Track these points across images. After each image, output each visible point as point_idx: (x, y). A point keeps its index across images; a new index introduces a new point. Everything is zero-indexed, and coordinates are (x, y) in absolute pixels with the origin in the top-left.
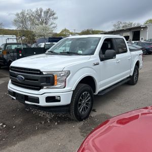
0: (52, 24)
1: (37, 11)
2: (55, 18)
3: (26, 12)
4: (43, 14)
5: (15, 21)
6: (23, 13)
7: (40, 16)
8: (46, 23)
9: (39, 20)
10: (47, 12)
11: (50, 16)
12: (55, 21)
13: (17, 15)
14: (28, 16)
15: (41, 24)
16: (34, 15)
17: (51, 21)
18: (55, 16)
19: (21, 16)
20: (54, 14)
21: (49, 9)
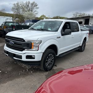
0: (35, 11)
1: (26, 3)
2: (37, 8)
3: (20, 3)
4: (30, 5)
5: (13, 8)
6: (18, 4)
7: (28, 6)
9: (27, 9)
10: (33, 4)
11: (34, 6)
12: (37, 10)
13: (14, 4)
14: (21, 6)
15: (29, 11)
16: (24, 5)
17: (35, 9)
18: (37, 7)
19: (16, 5)
21: (34, 2)
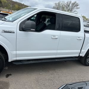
1: (67, 3)
3: (61, 3)
4: (71, 4)
5: (54, 7)
6: (59, 3)
7: (69, 6)
8: (71, 11)
9: (67, 8)
10: (74, 4)
12: (77, 10)
13: (56, 4)
14: (61, 5)
15: (68, 10)
16: (65, 5)
17: (75, 9)
18: (78, 7)
19: (58, 5)
20: (78, 6)
21: (75, 2)
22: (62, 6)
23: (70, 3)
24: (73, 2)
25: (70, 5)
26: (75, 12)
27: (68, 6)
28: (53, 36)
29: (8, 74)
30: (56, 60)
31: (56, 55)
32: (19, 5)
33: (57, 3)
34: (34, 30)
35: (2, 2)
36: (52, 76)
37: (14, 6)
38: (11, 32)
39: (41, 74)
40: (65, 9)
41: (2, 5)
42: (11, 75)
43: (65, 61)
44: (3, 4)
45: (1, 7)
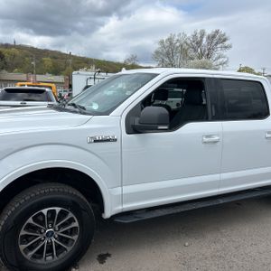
0: (219, 57)
1: (195, 36)
2: (226, 47)
3: (176, 38)
4: (205, 39)
5: (157, 52)
6: (170, 40)
7: (199, 43)
8: (208, 56)
9: (196, 51)
10: (214, 37)
11: (217, 43)
12: (226, 53)
13: (162, 42)
14: (178, 44)
15: (200, 57)
16: (189, 42)
17: (218, 51)
18: (226, 43)
19: (167, 44)
20: (225, 40)
21: (217, 32)
22: (181, 46)
23: (202, 37)
24: (209, 32)
25: (201, 40)
26: (221, 60)
27: (197, 43)
28: (207, 137)
29: (99, 253)
30: (221, 201)
31: (219, 187)
32: (55, 58)
33: (165, 38)
34: (166, 127)
35: (4, 56)
36: (219, 246)
37: (42, 62)
38: (108, 140)
39: (187, 244)
40: (191, 53)
41: (6, 63)
42: (108, 255)
43: (238, 203)
44: (8, 60)
45: (2, 69)
